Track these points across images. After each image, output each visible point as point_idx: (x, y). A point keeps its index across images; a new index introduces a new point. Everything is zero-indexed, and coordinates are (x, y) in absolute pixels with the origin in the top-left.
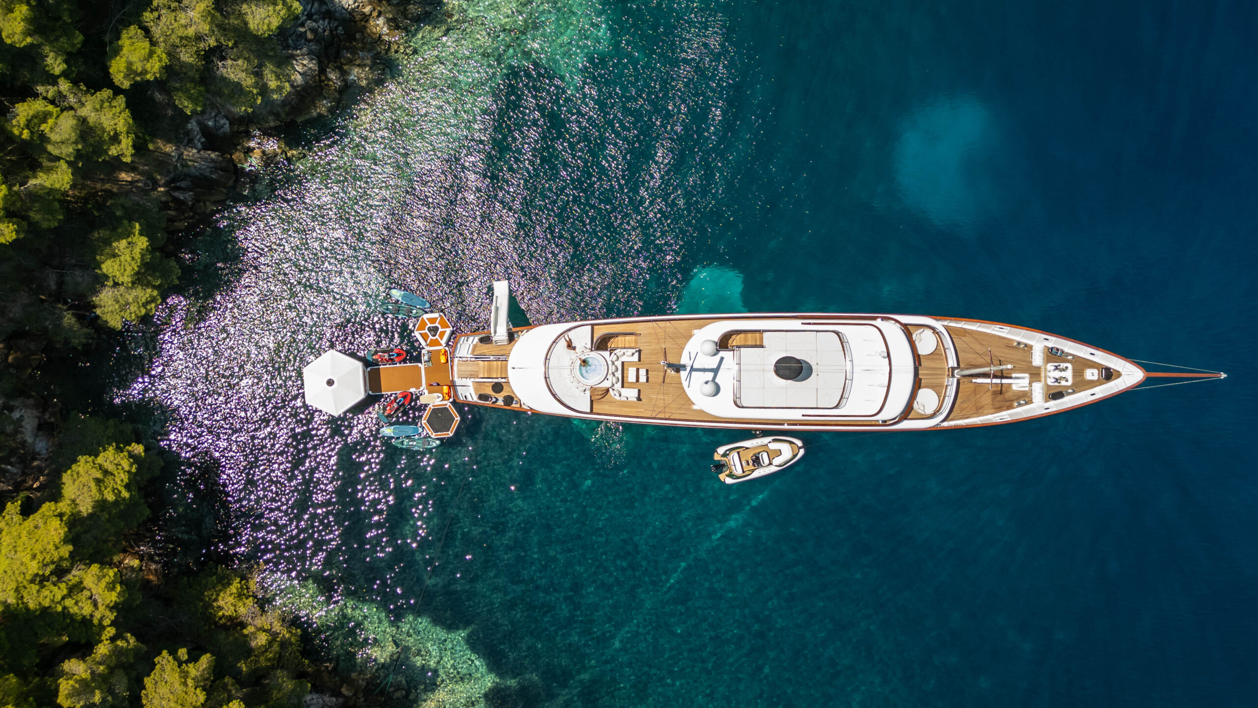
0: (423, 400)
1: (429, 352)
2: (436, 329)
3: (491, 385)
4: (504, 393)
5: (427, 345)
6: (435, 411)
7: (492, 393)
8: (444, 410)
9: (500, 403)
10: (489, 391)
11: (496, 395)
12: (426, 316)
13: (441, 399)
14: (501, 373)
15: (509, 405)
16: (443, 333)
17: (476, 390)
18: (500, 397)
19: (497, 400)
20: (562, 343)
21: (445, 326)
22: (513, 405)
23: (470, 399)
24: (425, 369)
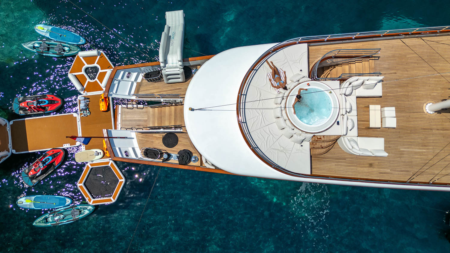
0: (79, 158)
1: (86, 98)
2: (96, 69)
3: (161, 136)
4: (179, 147)
5: (84, 90)
6: (94, 171)
7: (163, 147)
8: (106, 170)
9: (174, 160)
10: (158, 144)
11: (169, 150)
12: (81, 54)
13: (100, 156)
14: (175, 120)
15: (186, 164)
16: (103, 74)
17: (140, 142)
18: (174, 152)
19: (169, 156)
20: (265, 71)
21: (105, 66)
22: (192, 163)
23: (132, 156)
24: (82, 118)
